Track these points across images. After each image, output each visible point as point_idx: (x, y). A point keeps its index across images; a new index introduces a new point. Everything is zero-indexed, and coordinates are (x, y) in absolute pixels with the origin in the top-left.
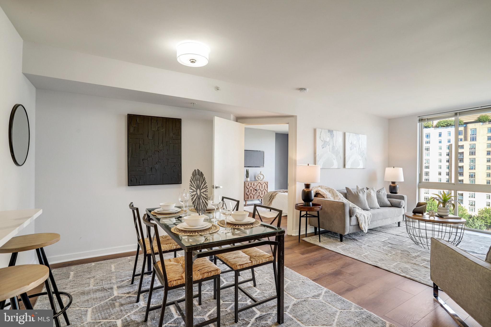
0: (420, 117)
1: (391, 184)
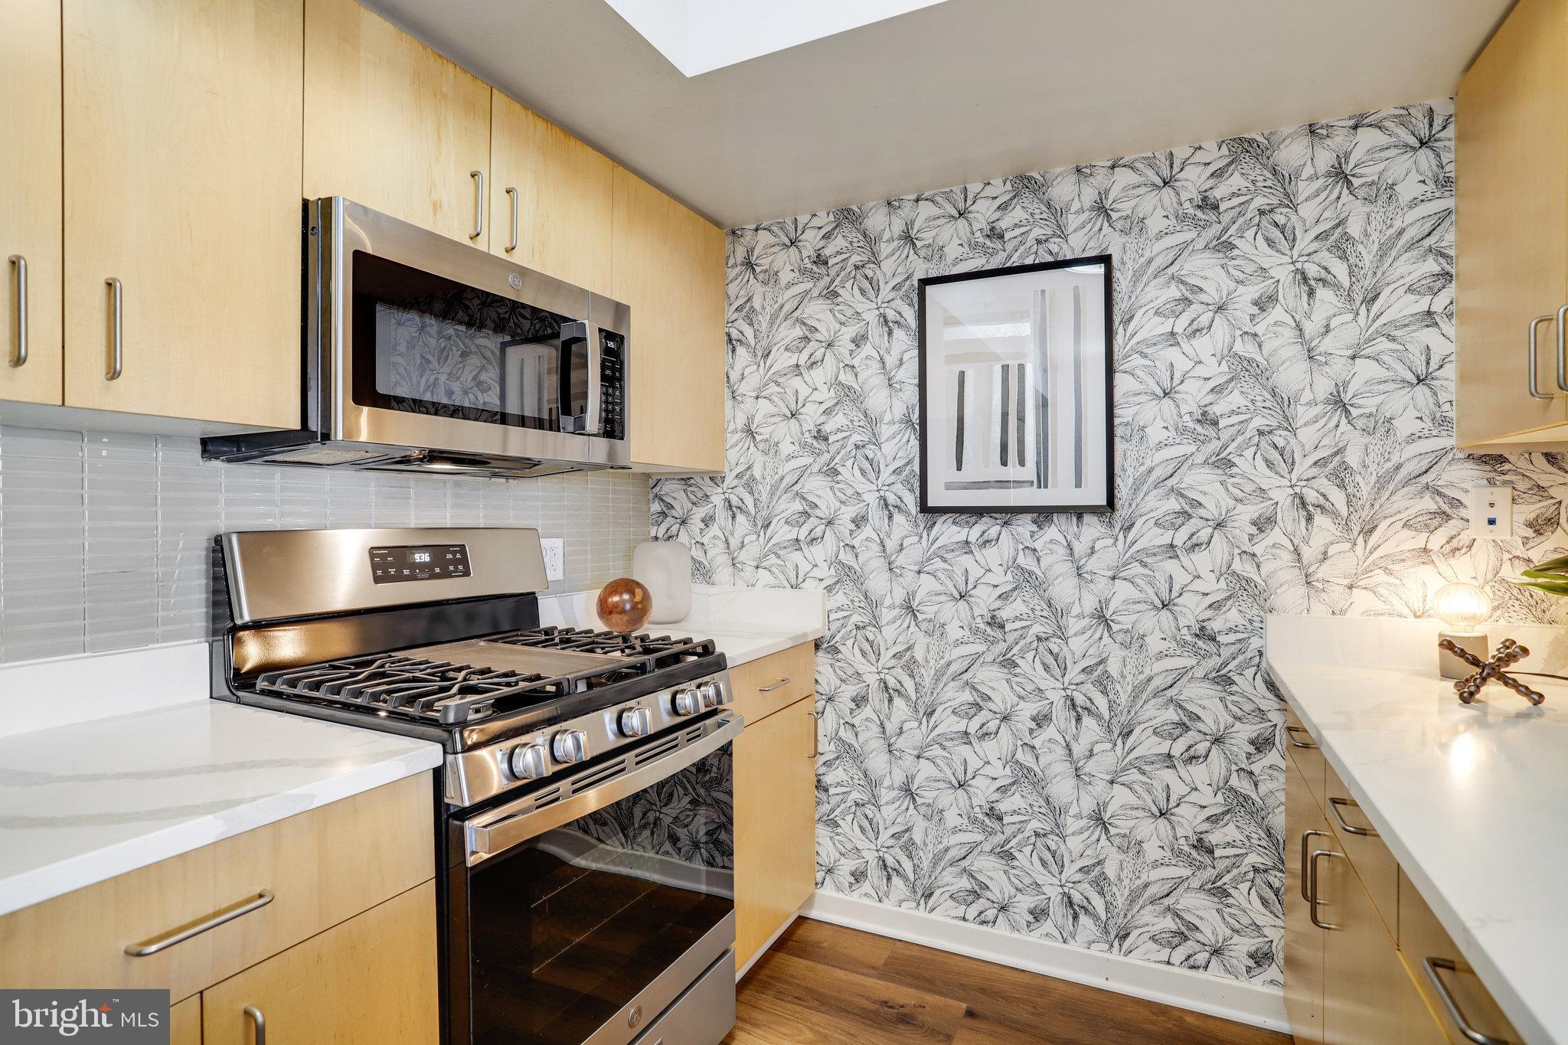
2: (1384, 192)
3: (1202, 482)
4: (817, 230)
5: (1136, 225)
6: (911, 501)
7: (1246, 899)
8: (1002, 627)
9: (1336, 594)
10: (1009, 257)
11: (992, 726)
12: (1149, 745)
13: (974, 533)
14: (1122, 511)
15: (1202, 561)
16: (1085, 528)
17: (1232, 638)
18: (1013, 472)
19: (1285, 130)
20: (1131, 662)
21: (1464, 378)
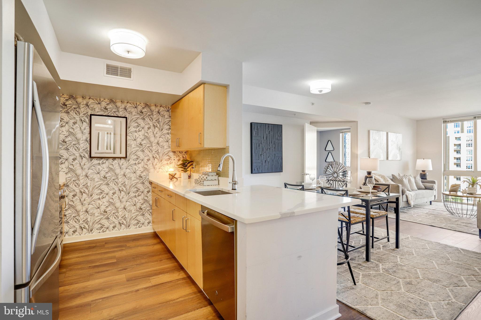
0: (444, 119)
1: (421, 172)
2: (163, 116)
3: (140, 154)
4: (64, 98)
5: (130, 113)
6: (87, 156)
7: (147, 215)
8: (106, 178)
9: (158, 170)
10: (108, 113)
11: (105, 196)
12: (132, 194)
13: (101, 162)
14: (128, 158)
15: (140, 165)
16: (121, 161)
17: (144, 177)
18: (109, 151)
19: (152, 104)
20: (129, 182)
21: (172, 142)
